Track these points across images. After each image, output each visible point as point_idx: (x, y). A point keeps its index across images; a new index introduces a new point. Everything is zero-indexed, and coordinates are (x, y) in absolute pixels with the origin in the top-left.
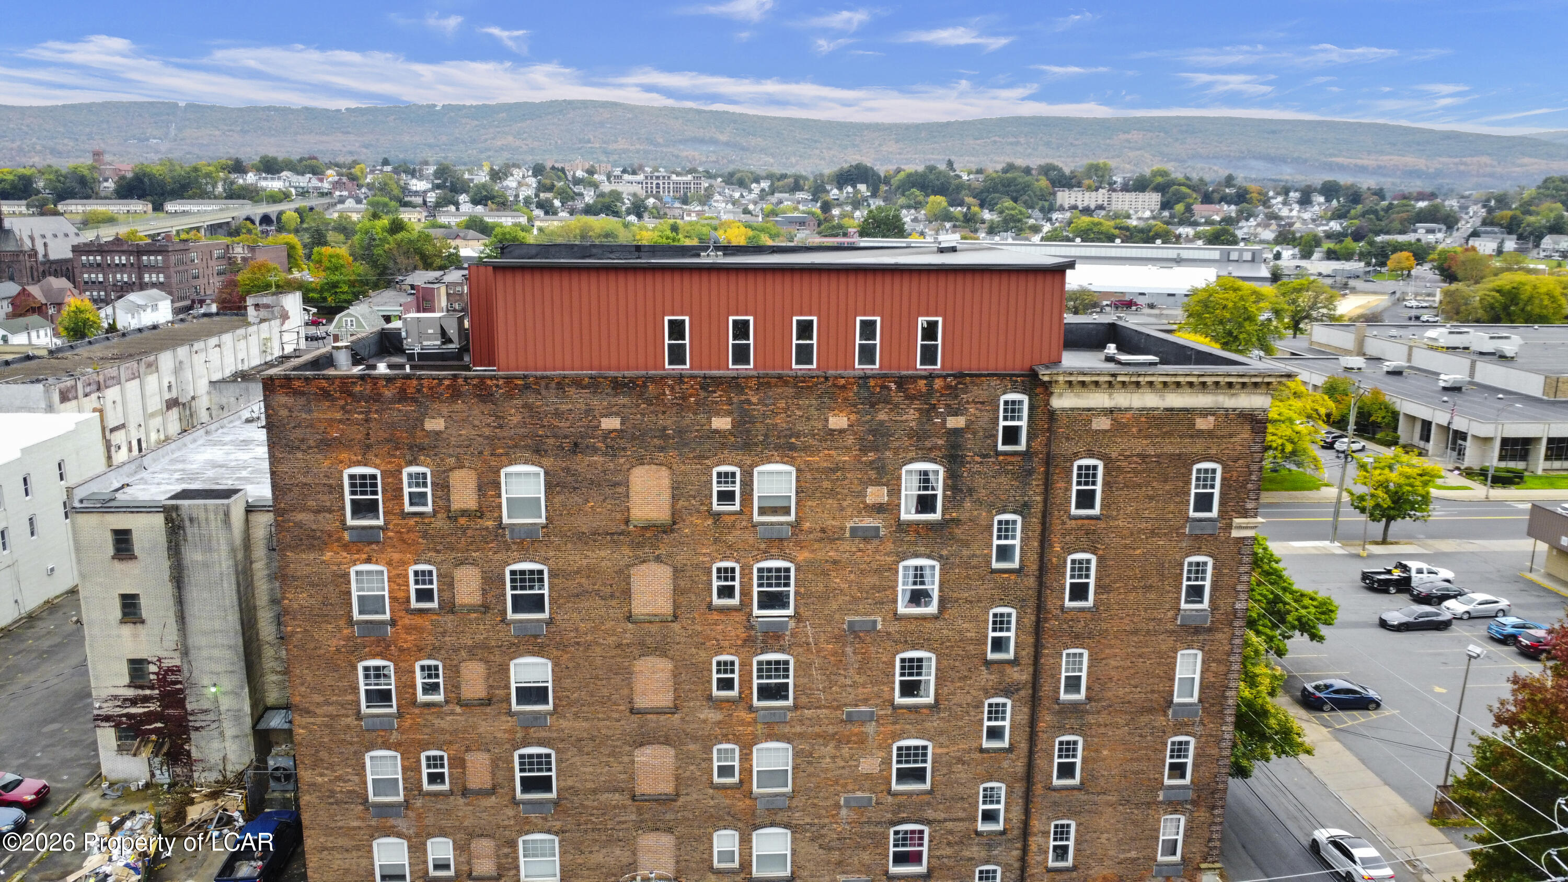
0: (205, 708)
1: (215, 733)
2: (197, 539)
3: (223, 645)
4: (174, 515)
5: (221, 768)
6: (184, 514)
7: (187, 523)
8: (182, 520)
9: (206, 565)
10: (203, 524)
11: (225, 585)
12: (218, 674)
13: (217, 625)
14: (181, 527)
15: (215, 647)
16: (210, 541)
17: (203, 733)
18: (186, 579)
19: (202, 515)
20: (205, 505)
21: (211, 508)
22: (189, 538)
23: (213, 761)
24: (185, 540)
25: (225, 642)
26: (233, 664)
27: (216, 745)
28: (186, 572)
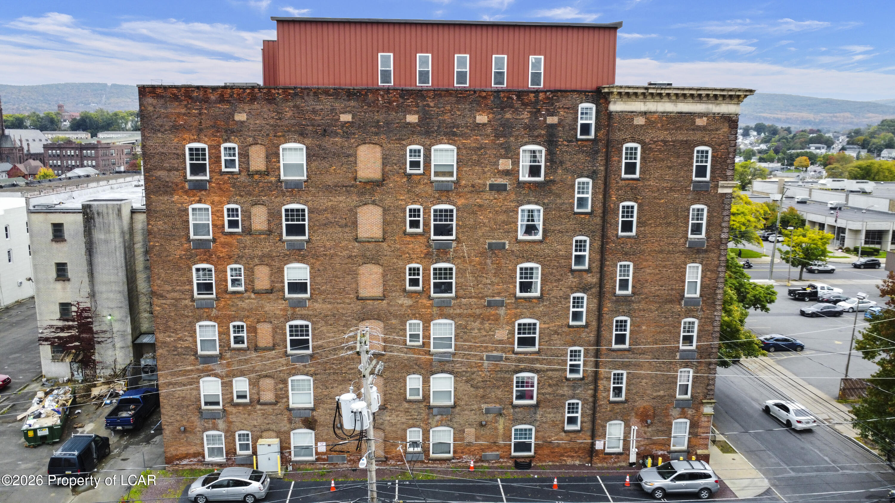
0: (104, 329)
1: (110, 345)
2: (102, 226)
3: (116, 291)
4: (88, 211)
5: (113, 367)
6: (94, 210)
7: (96, 216)
8: (93, 214)
9: (106, 242)
10: (105, 216)
11: (118, 254)
12: (112, 308)
13: (113, 278)
14: (92, 218)
15: (111, 291)
16: (109, 227)
17: (103, 345)
18: (94, 250)
19: (105, 211)
20: (107, 205)
21: (110, 206)
22: (97, 225)
23: (108, 363)
24: (95, 226)
25: (117, 289)
26: (121, 302)
27: (110, 352)
28: (95, 245)
